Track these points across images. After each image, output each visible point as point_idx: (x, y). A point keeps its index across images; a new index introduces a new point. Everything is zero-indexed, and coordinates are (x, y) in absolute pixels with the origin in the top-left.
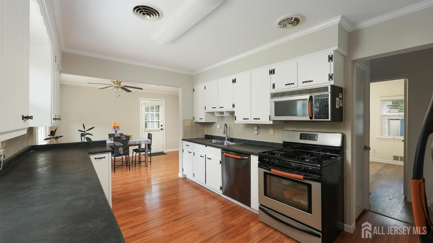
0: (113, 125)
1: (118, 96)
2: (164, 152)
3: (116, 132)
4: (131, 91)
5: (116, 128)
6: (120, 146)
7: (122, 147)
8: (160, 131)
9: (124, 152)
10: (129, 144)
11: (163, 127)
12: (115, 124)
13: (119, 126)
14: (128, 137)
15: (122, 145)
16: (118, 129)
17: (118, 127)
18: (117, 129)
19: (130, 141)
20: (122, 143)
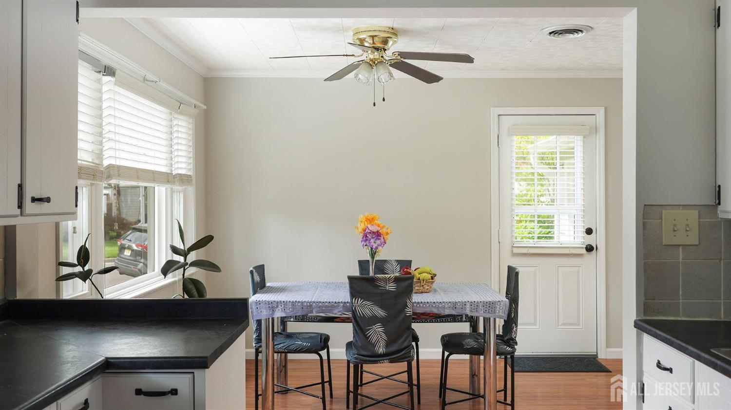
0: (361, 226)
1: (379, 101)
2: (601, 356)
3: (373, 255)
4: (441, 79)
5: (373, 236)
6: (374, 320)
7: (384, 326)
8: (581, 255)
9: (388, 344)
10: (409, 311)
11: (599, 239)
12: (370, 220)
13: (382, 231)
14: (407, 283)
15: (380, 313)
16: (378, 242)
17: (378, 235)
18: (374, 243)
19: (416, 298)
20: (382, 307)
